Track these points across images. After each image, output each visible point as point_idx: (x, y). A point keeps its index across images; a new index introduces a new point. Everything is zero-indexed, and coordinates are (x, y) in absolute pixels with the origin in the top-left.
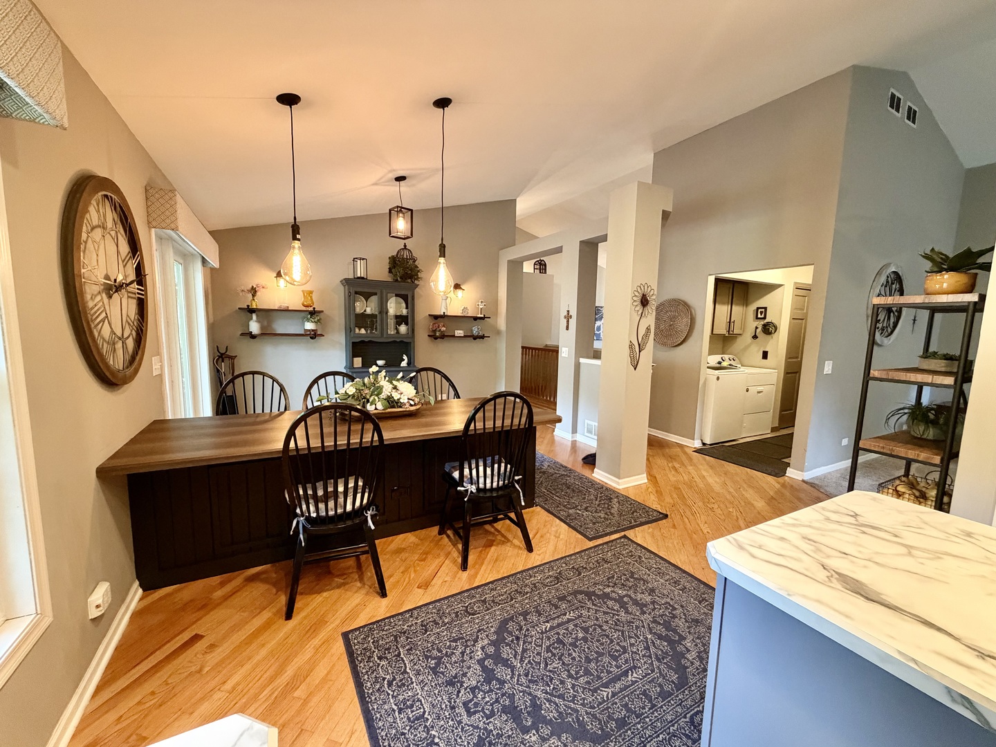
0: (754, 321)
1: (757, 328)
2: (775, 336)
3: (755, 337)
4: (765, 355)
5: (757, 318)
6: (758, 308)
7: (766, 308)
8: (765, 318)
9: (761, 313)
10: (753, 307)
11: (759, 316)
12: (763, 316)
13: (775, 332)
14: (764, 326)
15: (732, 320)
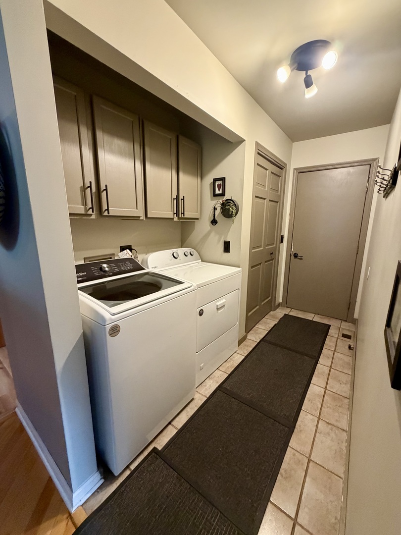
0: (212, 200)
1: (215, 209)
2: (236, 219)
3: (214, 222)
4: (227, 247)
5: (215, 195)
6: (215, 180)
7: (223, 179)
8: (223, 194)
9: (219, 186)
10: (209, 179)
11: (217, 192)
12: (220, 192)
13: (237, 213)
14: (223, 205)
15: (181, 197)
